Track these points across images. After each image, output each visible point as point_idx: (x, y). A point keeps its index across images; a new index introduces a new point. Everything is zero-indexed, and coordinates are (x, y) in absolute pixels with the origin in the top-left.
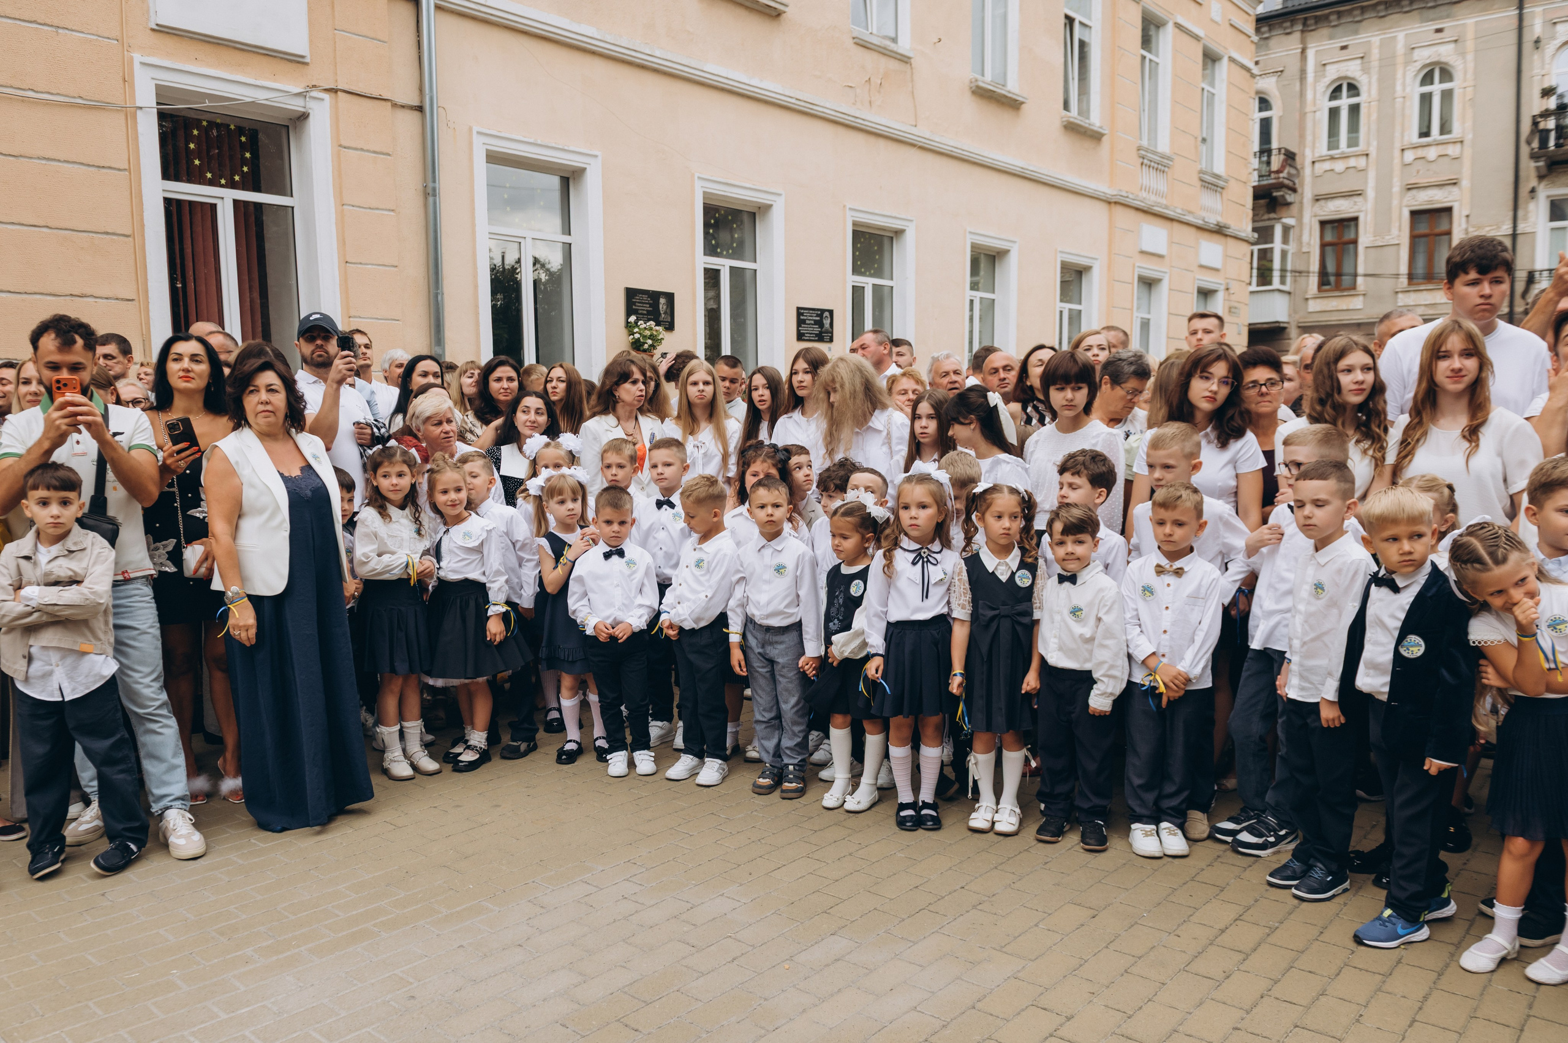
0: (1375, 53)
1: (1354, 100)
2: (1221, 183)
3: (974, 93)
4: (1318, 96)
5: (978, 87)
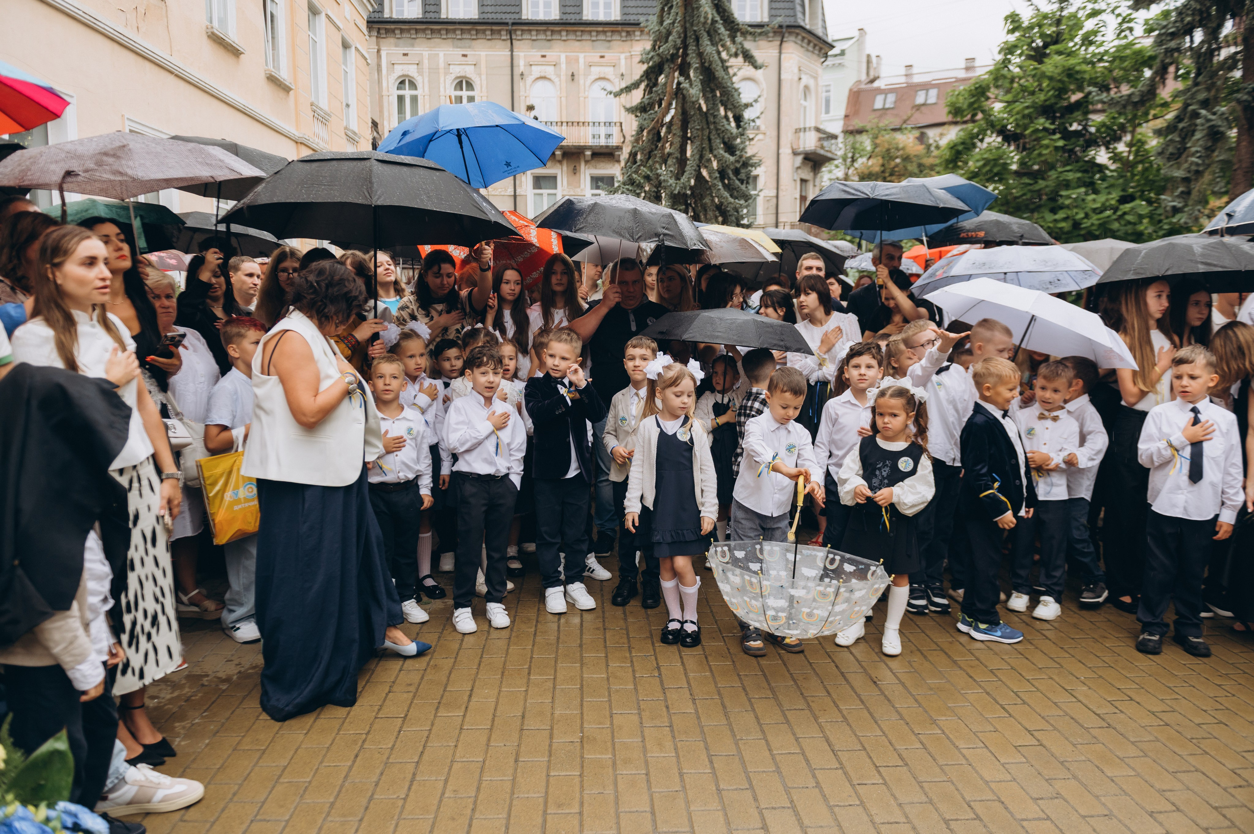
0: (426, 62)
1: (414, 92)
2: (357, 139)
3: (209, 36)
4: (390, 85)
5: (213, 33)
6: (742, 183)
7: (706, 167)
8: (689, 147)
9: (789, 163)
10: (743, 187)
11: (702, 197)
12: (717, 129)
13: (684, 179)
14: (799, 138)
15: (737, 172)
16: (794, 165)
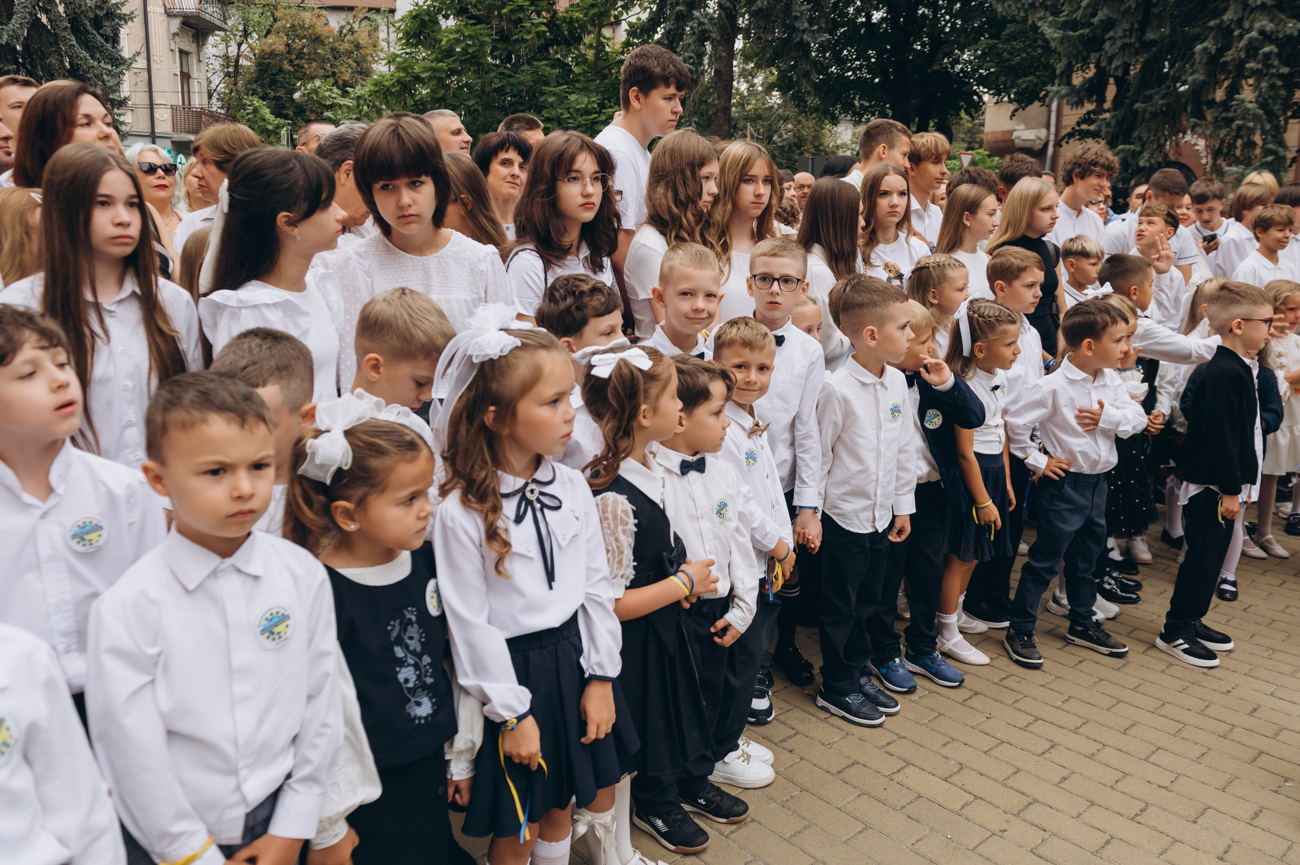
6: (107, 41)
7: (46, 11)
9: (161, 27)
10: (109, 46)
11: (43, 56)
13: (13, 23)
15: (97, 23)
16: (168, 30)
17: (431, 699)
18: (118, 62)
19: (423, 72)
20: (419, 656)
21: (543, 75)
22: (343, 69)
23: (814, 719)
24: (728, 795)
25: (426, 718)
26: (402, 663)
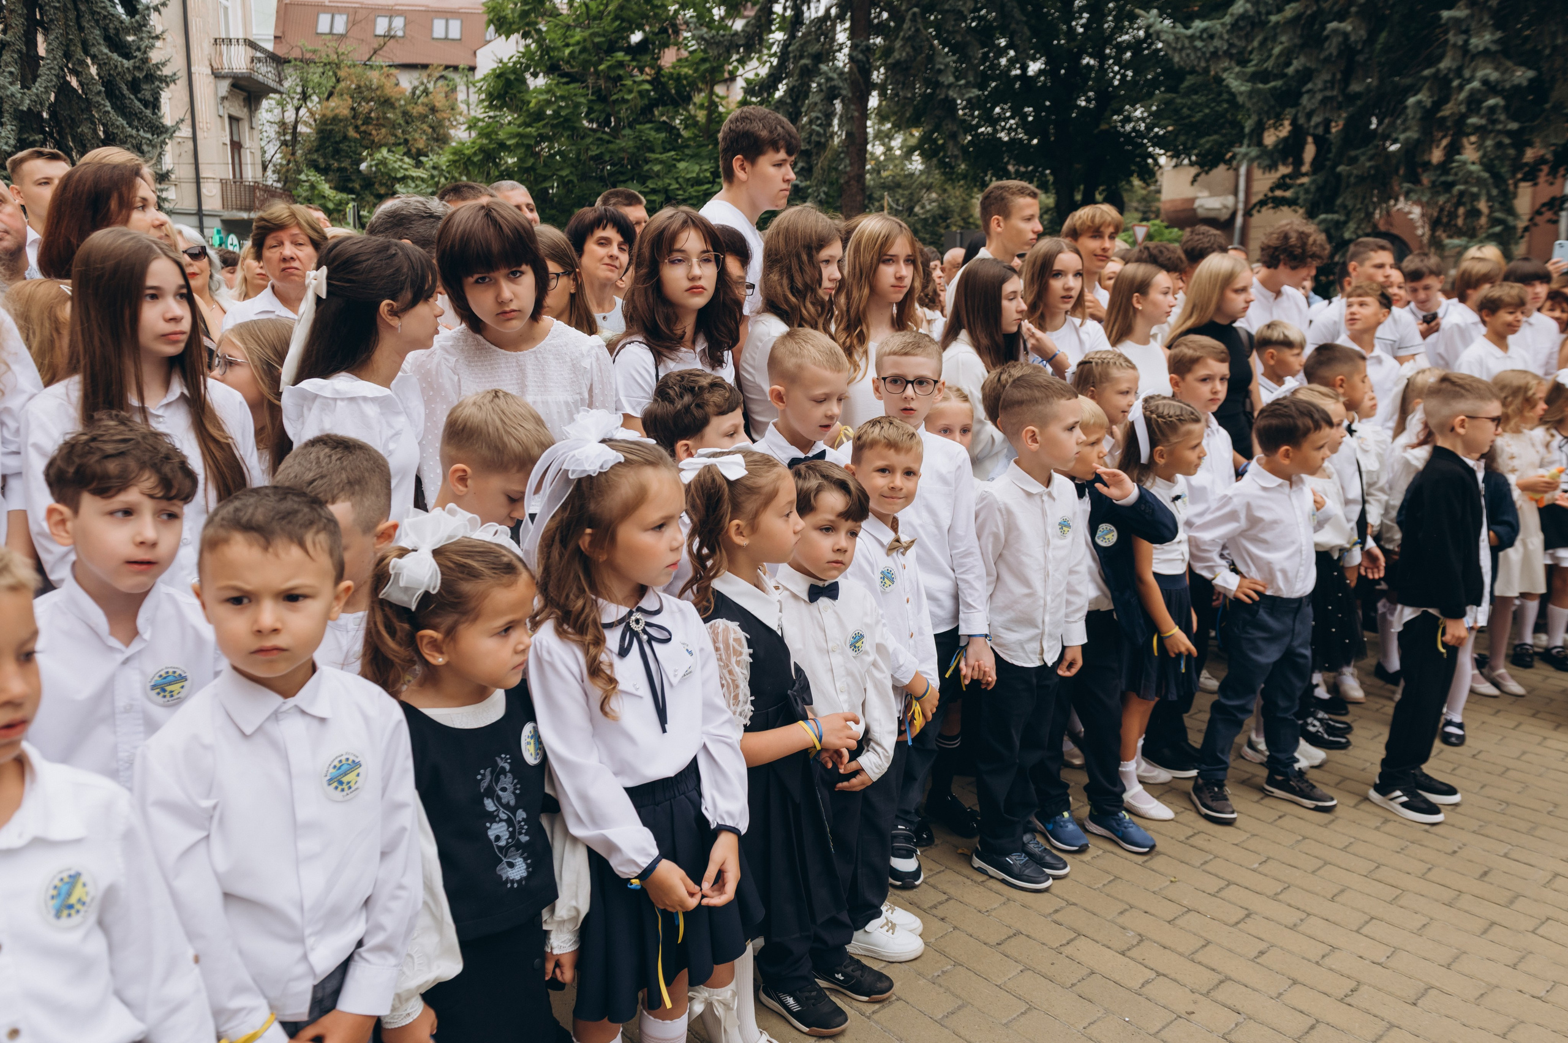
6: (146, 107)
7: (75, 72)
8: (40, 38)
9: (207, 91)
10: (148, 112)
11: (74, 124)
12: (93, 13)
13: (38, 87)
14: (221, 55)
15: (135, 86)
16: (216, 93)
17: (525, 859)
18: (159, 130)
19: (509, 138)
20: (513, 810)
21: (647, 140)
22: (417, 136)
23: (969, 882)
24: (870, 969)
25: (519, 882)
26: (492, 818)
